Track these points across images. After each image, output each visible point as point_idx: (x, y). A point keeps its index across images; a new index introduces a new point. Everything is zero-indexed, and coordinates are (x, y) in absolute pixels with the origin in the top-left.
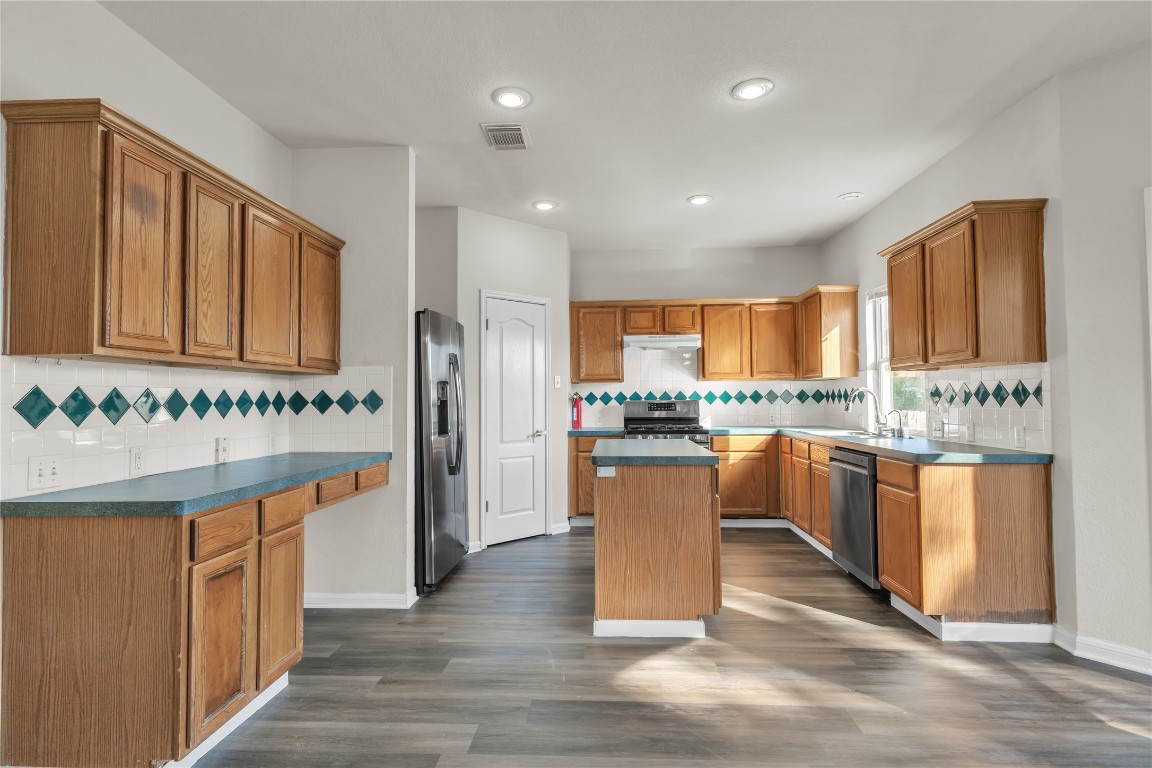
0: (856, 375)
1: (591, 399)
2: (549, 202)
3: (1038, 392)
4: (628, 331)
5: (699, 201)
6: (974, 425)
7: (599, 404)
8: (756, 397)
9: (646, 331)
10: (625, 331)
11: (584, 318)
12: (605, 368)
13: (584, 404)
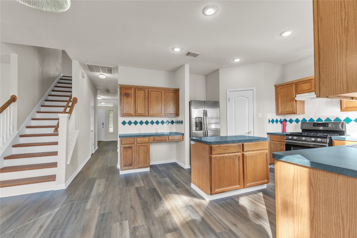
1: (291, 121)
2: (238, 58)
4: (298, 92)
5: (287, 34)
7: (294, 123)
9: (307, 91)
10: (297, 93)
11: (280, 91)
12: (289, 109)
13: (288, 123)
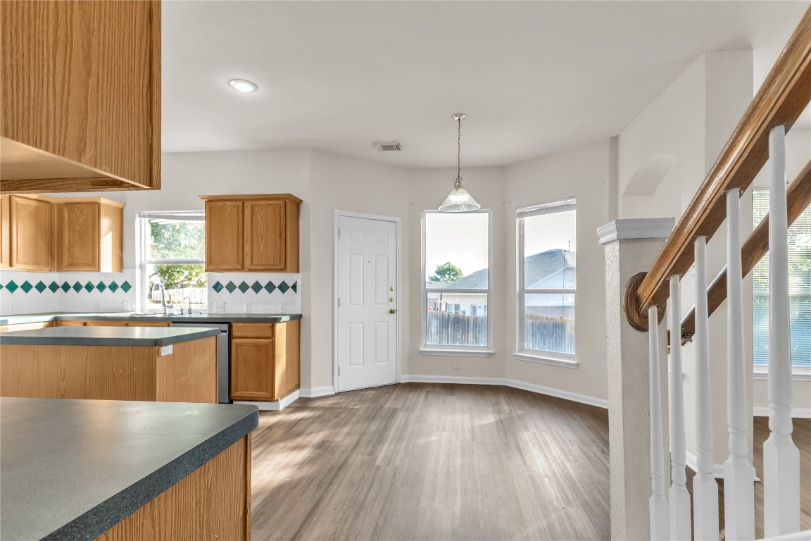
0: (121, 271)
3: (294, 287)
6: (251, 304)
8: (41, 287)
